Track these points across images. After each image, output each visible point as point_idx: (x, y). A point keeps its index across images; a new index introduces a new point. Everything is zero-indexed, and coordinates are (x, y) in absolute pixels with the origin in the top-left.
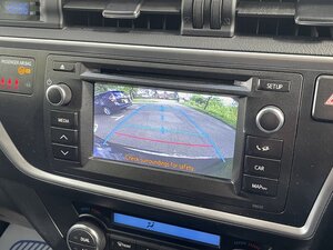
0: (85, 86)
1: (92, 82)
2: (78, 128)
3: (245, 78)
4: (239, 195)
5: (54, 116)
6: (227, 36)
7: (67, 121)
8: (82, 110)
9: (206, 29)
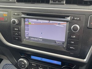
0: (22, 19)
1: (24, 18)
2: (20, 31)
3: (68, 16)
4: (66, 50)
5: (14, 28)
6: (63, 4)
7: (17, 29)
8: (21, 26)
9: (57, 2)
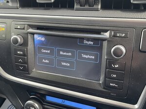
0: (30, 36)
1: (33, 34)
2: (27, 56)
3: (106, 31)
4: (104, 88)
5: (16, 50)
6: (97, 10)
7: (22, 53)
8: (28, 48)
9: (87, 7)
